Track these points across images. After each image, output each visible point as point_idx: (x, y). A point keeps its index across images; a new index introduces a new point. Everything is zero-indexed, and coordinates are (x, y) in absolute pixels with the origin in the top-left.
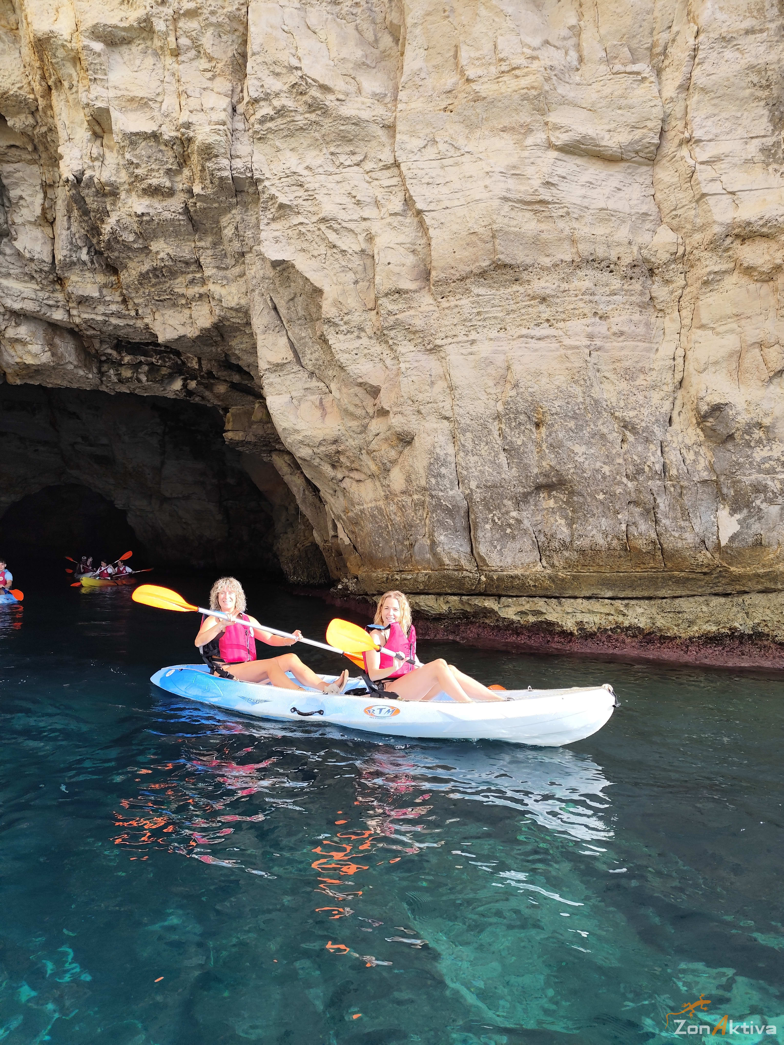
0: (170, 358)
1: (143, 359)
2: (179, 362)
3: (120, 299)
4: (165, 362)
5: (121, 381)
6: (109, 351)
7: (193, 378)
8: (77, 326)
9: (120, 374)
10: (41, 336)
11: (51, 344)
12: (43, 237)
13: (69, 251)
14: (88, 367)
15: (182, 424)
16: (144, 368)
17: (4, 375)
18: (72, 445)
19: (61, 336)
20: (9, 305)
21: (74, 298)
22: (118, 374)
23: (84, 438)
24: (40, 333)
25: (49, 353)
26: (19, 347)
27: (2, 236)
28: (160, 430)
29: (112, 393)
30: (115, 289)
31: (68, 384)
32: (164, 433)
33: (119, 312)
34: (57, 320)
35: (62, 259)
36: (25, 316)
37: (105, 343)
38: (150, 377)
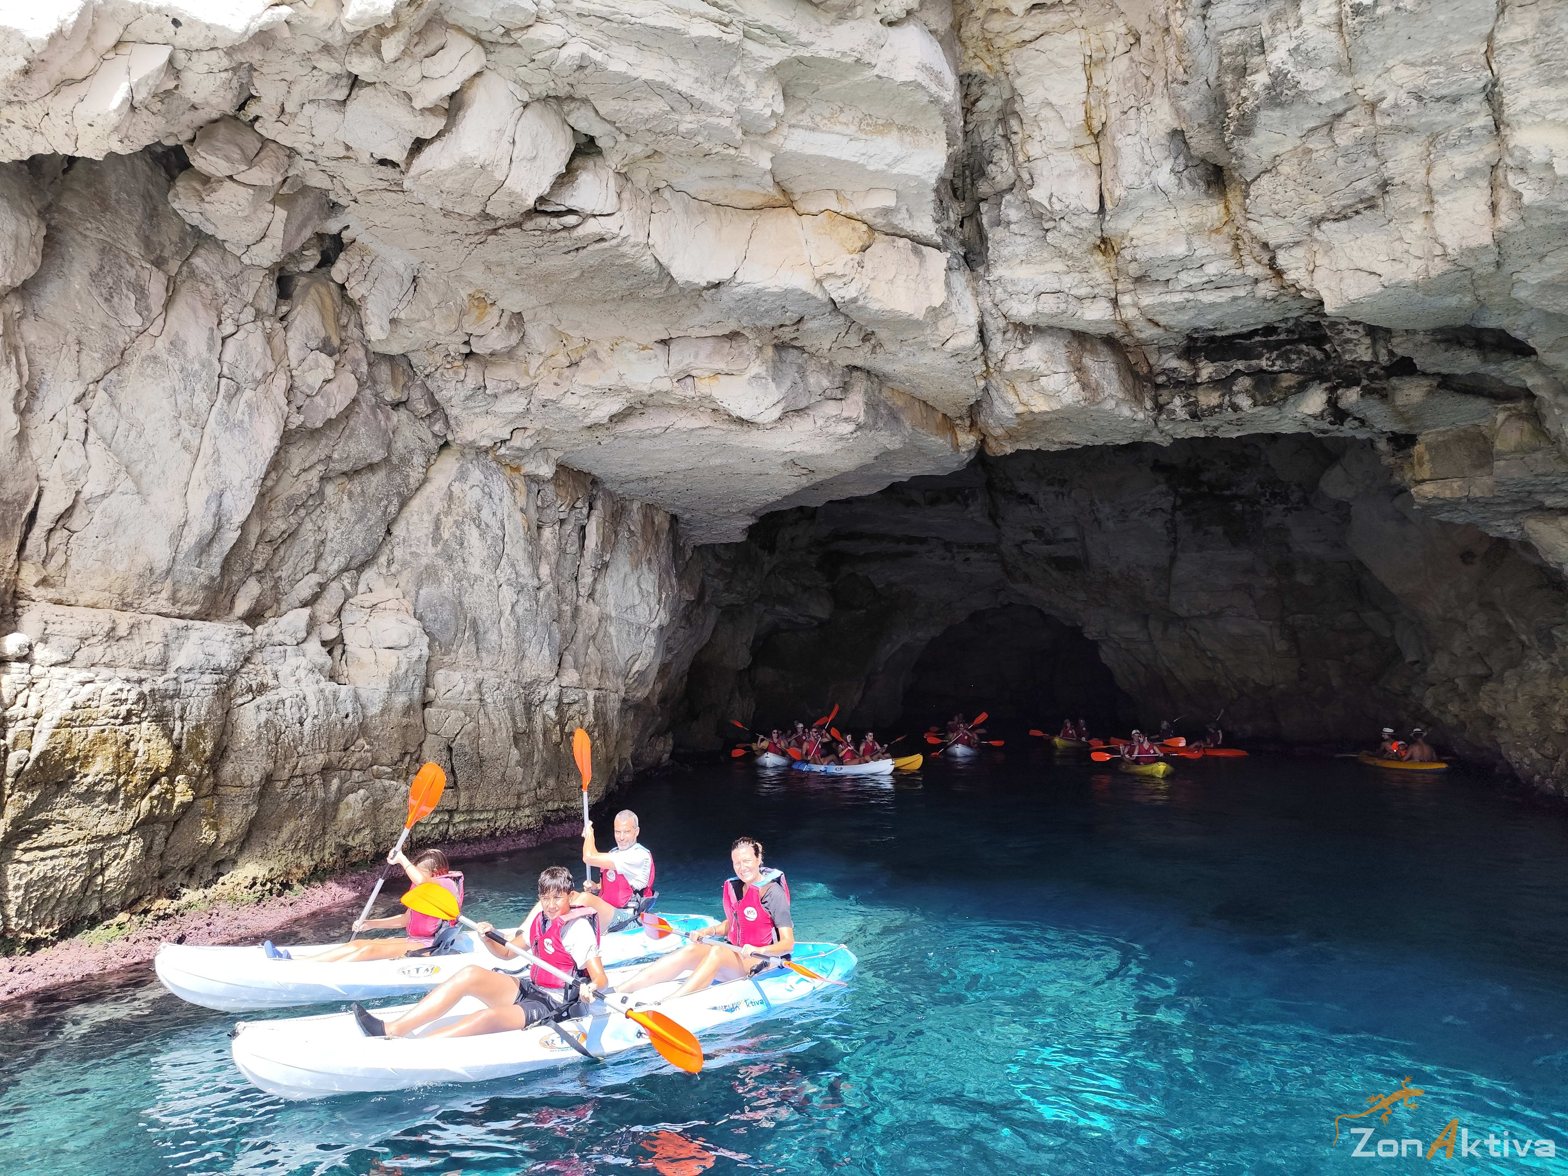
0: (1300, 352)
1: (1240, 365)
2: (1319, 356)
3: (1228, 248)
4: (1289, 361)
5: (1194, 416)
6: (1174, 363)
7: (1351, 382)
8: (1126, 325)
9: (1196, 403)
10: (1063, 357)
11: (1079, 369)
12: (1082, 167)
13: (1138, 174)
14: (1138, 401)
15: (1205, 489)
16: (1245, 382)
17: (983, 441)
18: (1019, 546)
19: (1094, 352)
20: (1014, 312)
21: (1133, 269)
22: (1190, 404)
23: (1038, 532)
24: (1061, 352)
25: (1077, 385)
26: (1024, 386)
27: (1000, 194)
28: (1166, 503)
29: (1165, 442)
30: (1217, 231)
31: (1091, 438)
32: (1175, 508)
33: (1223, 275)
34: (1090, 322)
35: (1124, 193)
36: (1037, 329)
37: (1169, 348)
38: (1258, 397)
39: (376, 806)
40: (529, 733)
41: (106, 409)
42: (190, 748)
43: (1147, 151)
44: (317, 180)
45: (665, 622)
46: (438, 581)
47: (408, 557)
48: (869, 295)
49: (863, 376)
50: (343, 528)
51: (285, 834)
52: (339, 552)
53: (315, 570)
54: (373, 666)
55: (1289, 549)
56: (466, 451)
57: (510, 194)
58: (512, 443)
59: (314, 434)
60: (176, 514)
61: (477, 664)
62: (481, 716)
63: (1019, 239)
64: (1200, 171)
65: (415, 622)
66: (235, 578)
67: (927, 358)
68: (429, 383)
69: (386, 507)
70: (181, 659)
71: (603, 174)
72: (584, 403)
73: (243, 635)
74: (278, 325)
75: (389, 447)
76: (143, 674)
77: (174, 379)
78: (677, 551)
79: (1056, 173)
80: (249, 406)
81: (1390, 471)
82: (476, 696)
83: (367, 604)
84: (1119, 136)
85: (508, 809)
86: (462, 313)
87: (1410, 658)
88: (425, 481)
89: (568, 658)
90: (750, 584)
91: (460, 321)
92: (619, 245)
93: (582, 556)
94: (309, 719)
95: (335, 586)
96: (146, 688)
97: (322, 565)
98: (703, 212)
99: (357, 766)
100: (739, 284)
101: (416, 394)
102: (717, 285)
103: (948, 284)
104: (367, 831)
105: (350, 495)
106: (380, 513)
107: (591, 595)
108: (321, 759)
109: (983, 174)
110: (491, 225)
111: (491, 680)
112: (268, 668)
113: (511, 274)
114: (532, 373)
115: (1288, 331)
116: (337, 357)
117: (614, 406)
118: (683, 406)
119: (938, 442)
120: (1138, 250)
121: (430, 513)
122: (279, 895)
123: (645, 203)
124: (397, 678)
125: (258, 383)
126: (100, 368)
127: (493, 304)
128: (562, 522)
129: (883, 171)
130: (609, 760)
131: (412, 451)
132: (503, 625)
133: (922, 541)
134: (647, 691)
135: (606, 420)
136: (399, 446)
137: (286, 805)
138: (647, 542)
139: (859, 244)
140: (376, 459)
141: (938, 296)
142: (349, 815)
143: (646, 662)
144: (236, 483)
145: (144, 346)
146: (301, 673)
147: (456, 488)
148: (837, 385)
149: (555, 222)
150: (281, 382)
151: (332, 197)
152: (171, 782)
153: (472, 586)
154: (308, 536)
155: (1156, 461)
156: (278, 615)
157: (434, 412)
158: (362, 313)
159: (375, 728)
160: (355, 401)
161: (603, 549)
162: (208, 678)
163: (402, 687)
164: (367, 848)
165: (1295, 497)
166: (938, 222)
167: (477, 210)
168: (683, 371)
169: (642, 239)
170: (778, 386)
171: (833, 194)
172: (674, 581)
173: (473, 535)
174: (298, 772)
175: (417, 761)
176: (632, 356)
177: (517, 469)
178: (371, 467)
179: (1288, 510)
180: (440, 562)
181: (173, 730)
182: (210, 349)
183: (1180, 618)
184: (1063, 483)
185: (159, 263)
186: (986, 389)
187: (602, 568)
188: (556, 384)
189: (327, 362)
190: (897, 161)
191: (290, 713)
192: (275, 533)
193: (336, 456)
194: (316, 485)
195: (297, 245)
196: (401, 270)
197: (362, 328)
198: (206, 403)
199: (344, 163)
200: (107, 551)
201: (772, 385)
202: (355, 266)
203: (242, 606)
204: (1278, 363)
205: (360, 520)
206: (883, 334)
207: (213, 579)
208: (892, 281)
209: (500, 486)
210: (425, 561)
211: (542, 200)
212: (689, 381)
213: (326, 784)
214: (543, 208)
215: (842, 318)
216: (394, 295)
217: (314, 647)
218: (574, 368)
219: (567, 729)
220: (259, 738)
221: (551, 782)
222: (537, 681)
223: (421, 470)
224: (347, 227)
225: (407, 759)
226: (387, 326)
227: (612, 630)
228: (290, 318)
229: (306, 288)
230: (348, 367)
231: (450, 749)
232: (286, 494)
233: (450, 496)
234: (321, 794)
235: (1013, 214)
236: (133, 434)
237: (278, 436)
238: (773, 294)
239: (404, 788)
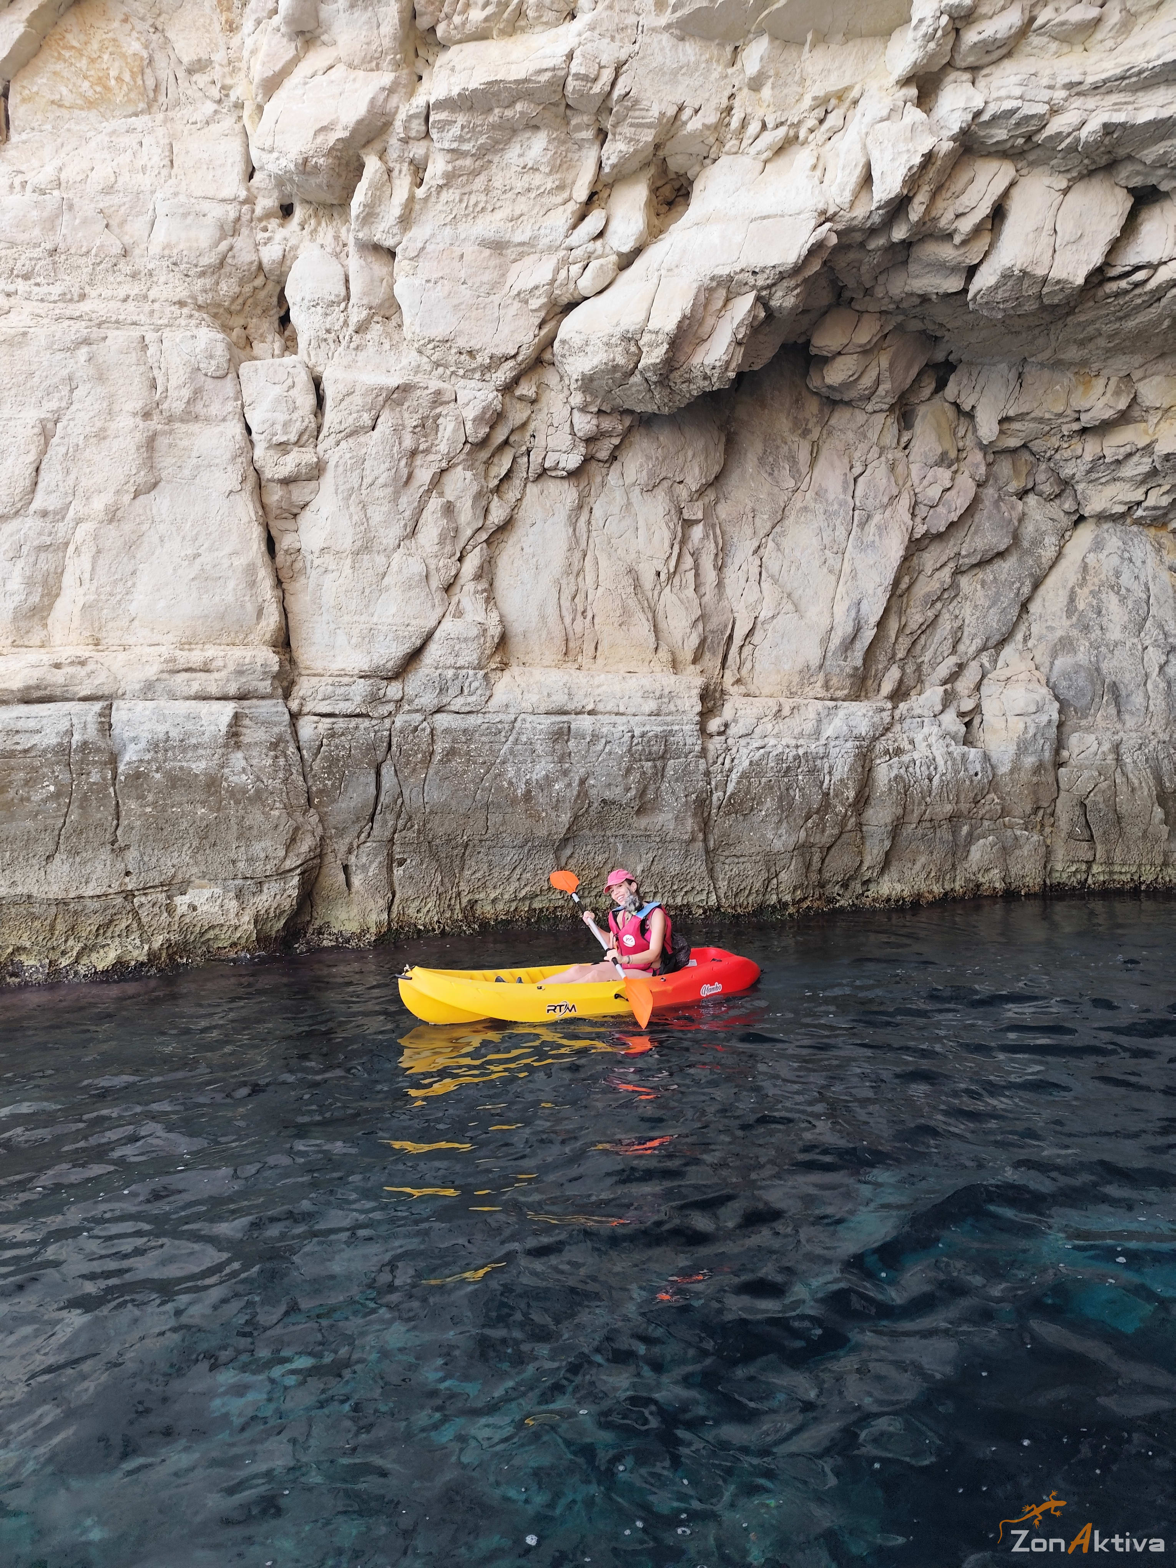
39: (1006, 851)
41: (774, 555)
42: (836, 796)
46: (1074, 651)
47: (1044, 632)
50: (978, 614)
51: (916, 866)
52: (975, 635)
53: (953, 653)
54: (1004, 731)
56: (1102, 520)
57: (1059, 283)
58: (1148, 504)
59: (940, 538)
60: (825, 622)
61: (1117, 726)
62: (1118, 775)
65: (1044, 690)
66: (878, 666)
68: (1052, 465)
69: (1019, 589)
70: (829, 731)
73: (884, 710)
74: (899, 454)
75: (1016, 533)
76: (799, 743)
77: (820, 521)
80: (878, 527)
82: (1112, 757)
83: (1003, 678)
85: (1153, 865)
86: (1070, 393)
88: (1059, 558)
91: (1068, 401)
94: (938, 776)
95: (973, 664)
96: (801, 751)
97: (961, 648)
99: (988, 817)
101: (1042, 478)
104: (996, 871)
105: (983, 583)
106: (1013, 596)
108: (948, 808)
111: (1132, 741)
112: (905, 735)
114: (1151, 430)
116: (955, 466)
121: (1064, 587)
124: (1025, 742)
125: (885, 507)
126: (768, 525)
127: (1097, 375)
131: (1043, 532)
132: (1150, 687)
136: (1029, 530)
137: (918, 844)
140: (1002, 547)
142: (979, 857)
145: (798, 502)
146: (932, 739)
147: (1091, 559)
149: (1125, 284)
150: (905, 502)
151: (931, 332)
152: (822, 819)
153: (1111, 652)
154: (946, 625)
156: (920, 693)
157: (1062, 490)
158: (975, 421)
159: (1005, 785)
160: (976, 500)
162: (850, 744)
163: (1031, 749)
164: (997, 885)
173: (1112, 602)
174: (927, 816)
175: (1052, 814)
178: (1001, 555)
180: (1075, 633)
181: (822, 783)
182: (845, 491)
185: (805, 433)
189: (944, 475)
191: (920, 771)
192: (913, 626)
193: (963, 553)
194: (948, 580)
195: (908, 383)
196: (1006, 372)
197: (976, 434)
198: (845, 534)
200: (777, 657)
202: (965, 382)
203: (887, 687)
205: (994, 604)
207: (856, 669)
209: (1142, 548)
210: (1059, 633)
211: (1096, 271)
213: (954, 829)
214: (1102, 277)
216: (1001, 397)
217: (949, 718)
220: (890, 789)
223: (1054, 548)
224: (951, 353)
225: (1040, 813)
226: (997, 426)
228: (911, 445)
229: (925, 414)
230: (967, 473)
231: (1083, 805)
232: (922, 592)
233: (1085, 568)
234: (950, 837)
236: (793, 569)
237: (903, 547)
239: (1036, 838)
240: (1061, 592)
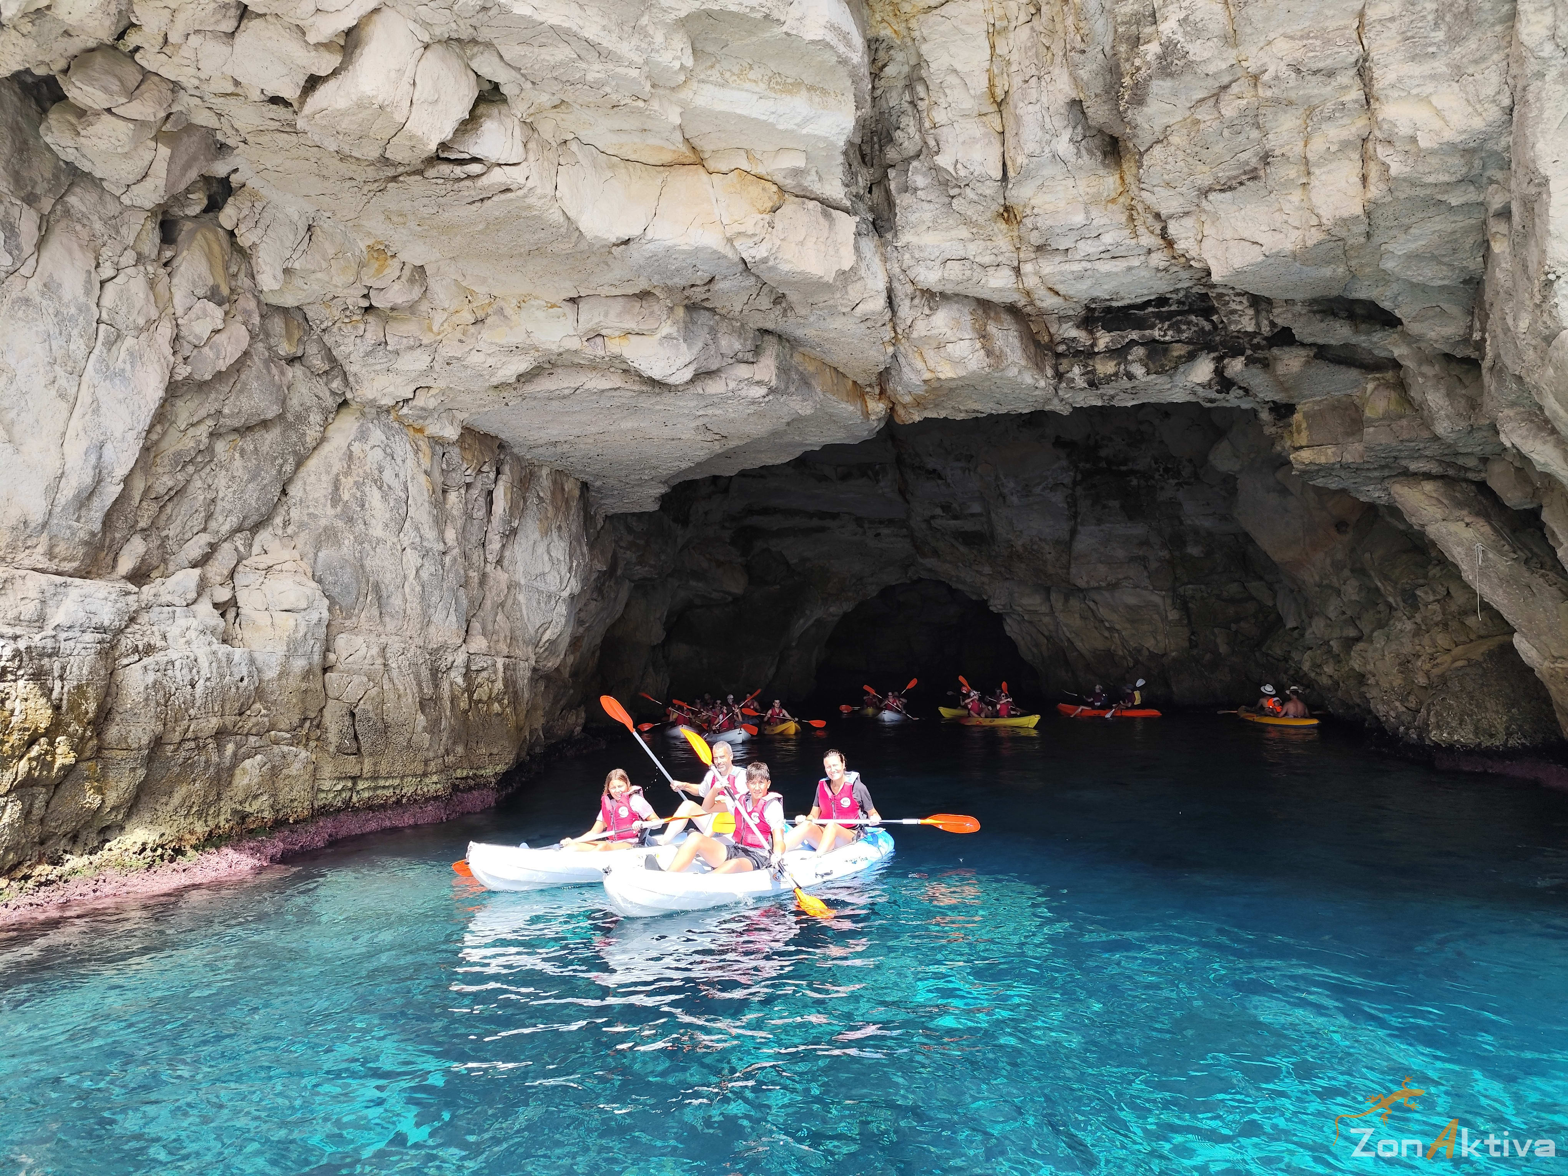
0: (1189, 323)
1: (1135, 335)
2: (1207, 326)
3: (1123, 218)
4: (1180, 331)
5: (1092, 384)
6: (1074, 333)
7: (1239, 352)
8: (1028, 294)
9: (1093, 372)
10: (969, 325)
11: (984, 336)
12: (985, 135)
13: (1039, 142)
14: (1040, 369)
15: (1103, 465)
16: (1139, 352)
17: (892, 409)
18: (928, 521)
19: (997, 320)
20: (921, 278)
21: (1035, 238)
22: (1088, 373)
23: (946, 508)
24: (967, 319)
25: (982, 352)
26: (932, 353)
27: (907, 161)
28: (1067, 478)
29: (1066, 411)
30: (1113, 201)
31: (996, 406)
32: (1075, 483)
33: (1119, 245)
34: (994, 290)
35: (1026, 161)
36: (942, 295)
37: (1068, 318)
38: (1151, 366)
39: (274, 772)
40: (436, 700)
42: (71, 709)
43: (1047, 119)
44: (203, 118)
45: (577, 591)
46: (339, 544)
47: (306, 518)
48: (780, 255)
49: (774, 340)
50: (235, 487)
51: (176, 799)
52: (231, 511)
53: (205, 530)
54: (269, 629)
55: (1181, 523)
56: (367, 410)
57: (411, 138)
58: (415, 403)
59: (202, 387)
60: (51, 466)
61: (380, 629)
62: (385, 681)
63: (926, 206)
64: (1097, 141)
65: (314, 585)
66: (118, 535)
67: (837, 323)
68: (326, 338)
69: (281, 466)
70: (59, 616)
71: (508, 122)
72: (490, 361)
73: (129, 593)
74: (162, 271)
75: (284, 402)
76: (18, 631)
77: (48, 324)
78: (588, 519)
79: (960, 140)
80: (131, 354)
81: (1272, 441)
82: (380, 661)
83: (261, 566)
84: (1021, 104)
85: (415, 775)
86: (361, 265)
87: (1290, 624)
88: (322, 440)
89: (476, 625)
90: (663, 557)
91: (358, 273)
92: (525, 196)
93: (489, 521)
94: (202, 681)
95: (226, 546)
96: (22, 645)
97: (213, 525)
98: (612, 167)
99: (254, 731)
100: (650, 241)
101: (312, 349)
102: (627, 242)
103: (857, 249)
104: (265, 797)
105: (242, 453)
106: (274, 472)
107: (499, 562)
108: (214, 722)
109: (891, 140)
110: (391, 172)
111: (395, 645)
112: (155, 628)
113: (413, 225)
114: (435, 329)
115: (1179, 302)
116: (226, 306)
117: (522, 365)
118: (593, 366)
119: (847, 409)
120: (1039, 219)
121: (328, 473)
122: (171, 861)
123: (551, 155)
124: (295, 641)
125: (141, 330)
127: (394, 256)
128: (468, 486)
129: (793, 131)
130: (519, 729)
131: (308, 409)
132: (407, 589)
133: (834, 516)
134: (558, 661)
135: (513, 380)
136: (294, 402)
137: (177, 770)
138: (557, 509)
139: (769, 205)
140: (270, 415)
141: (847, 261)
142: (246, 781)
143: (558, 631)
144: (118, 434)
145: (15, 287)
146: (192, 634)
147: (356, 447)
148: (748, 348)
149: (459, 171)
150: (165, 331)
151: (220, 137)
152: (51, 743)
153: (374, 549)
154: (198, 494)
155: (1058, 438)
156: (165, 576)
157: (332, 368)
158: (253, 262)
159: (272, 693)
160: (246, 354)
161: (511, 515)
162: (89, 637)
163: (301, 651)
164: (266, 814)
165: (1186, 472)
166: (847, 186)
167: (374, 153)
168: (592, 330)
169: (549, 190)
170: (689, 347)
171: (742, 153)
172: (585, 549)
173: (374, 497)
174: (190, 735)
175: (318, 727)
176: (540, 314)
177: (421, 430)
178: (265, 424)
179: (1179, 484)
180: (340, 524)
181: (52, 690)
182: (87, 293)
183: (1080, 590)
184: (970, 458)
185: (30, 200)
186: (894, 356)
187: (510, 534)
188: (461, 341)
189: (216, 312)
190: (806, 121)
191: (180, 675)
192: (162, 490)
193: (226, 411)
194: (205, 440)
195: (182, 187)
196: (295, 217)
197: (253, 277)
198: (84, 349)
199: (232, 101)
201: (684, 346)
202: (246, 212)
203: (126, 564)
204: (1170, 333)
205: (253, 478)
206: (793, 296)
207: (93, 535)
208: (802, 243)
209: (402, 447)
210: (323, 522)
211: (443, 146)
212: (599, 340)
213: (220, 748)
214: (445, 155)
215: (753, 279)
216: (288, 244)
217: (205, 608)
218: (479, 325)
219: (475, 697)
220: (147, 700)
221: (460, 749)
222: (443, 647)
223: (318, 428)
224: (236, 171)
225: (307, 724)
226: (280, 276)
227: (521, 598)
228: (175, 264)
229: (192, 234)
230: (239, 318)
231: (353, 715)
232: (172, 450)
233: (350, 456)
234: (215, 758)
235: (920, 181)
237: (163, 386)
238: (684, 252)
239: (303, 754)
240: (324, 478)
